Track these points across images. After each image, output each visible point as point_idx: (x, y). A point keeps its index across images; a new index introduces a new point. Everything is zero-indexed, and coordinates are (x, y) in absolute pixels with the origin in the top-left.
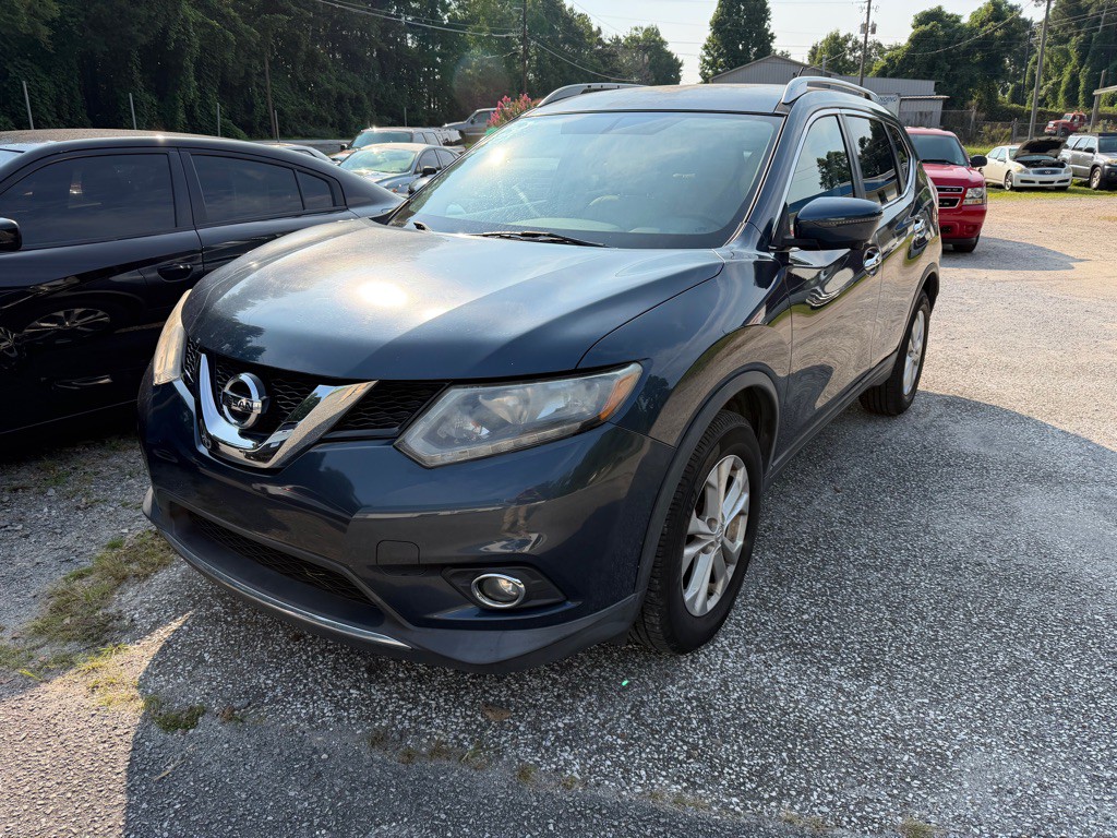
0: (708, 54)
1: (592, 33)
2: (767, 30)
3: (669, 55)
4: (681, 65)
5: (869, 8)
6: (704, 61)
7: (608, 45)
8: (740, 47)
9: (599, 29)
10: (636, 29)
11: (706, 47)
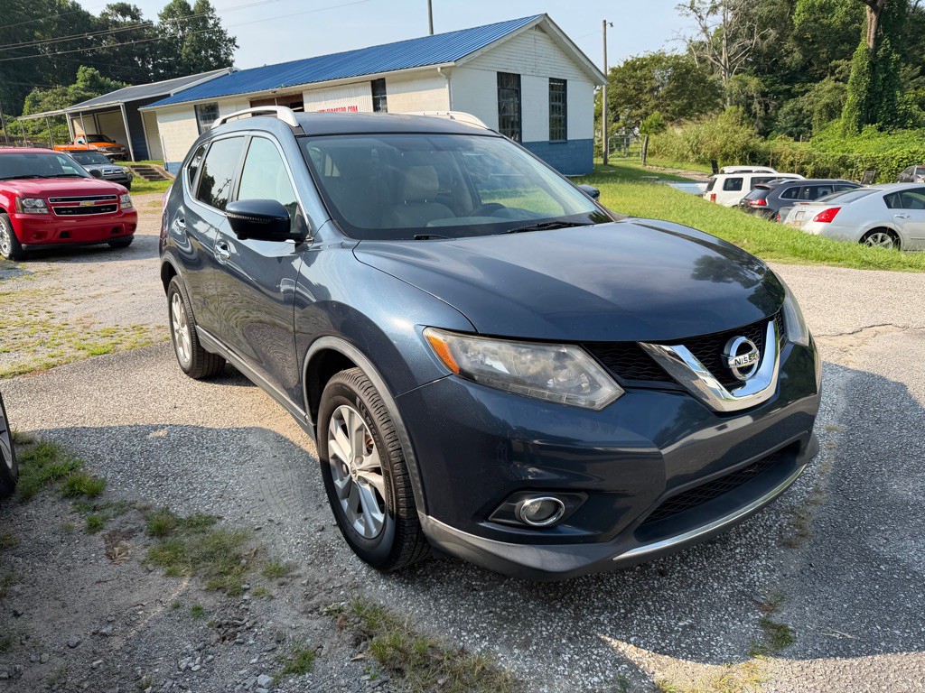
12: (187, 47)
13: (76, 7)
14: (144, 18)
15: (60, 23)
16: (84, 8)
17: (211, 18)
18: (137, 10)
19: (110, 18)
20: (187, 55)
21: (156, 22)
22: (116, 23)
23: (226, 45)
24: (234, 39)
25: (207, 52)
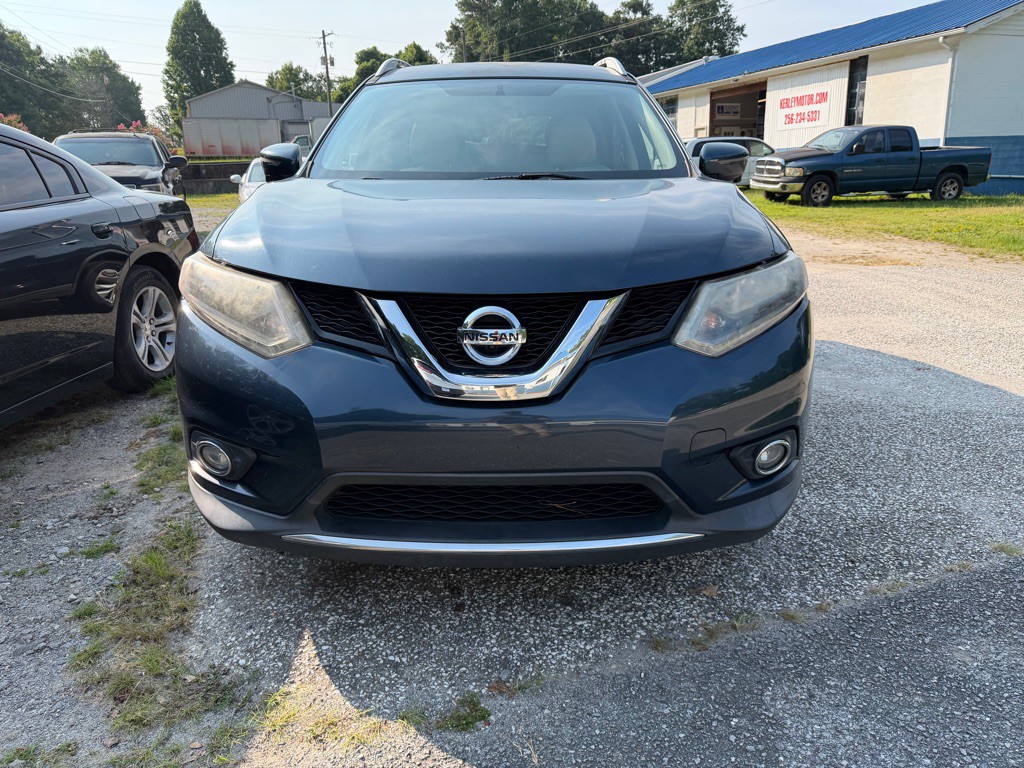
0: (170, 77)
1: (31, 53)
2: (226, 59)
3: (124, 79)
4: (139, 88)
5: (324, 43)
6: (168, 84)
7: (52, 65)
8: (202, 72)
9: (39, 47)
10: (81, 51)
11: (167, 72)
12: (691, 39)
13: (594, 6)
14: (654, 13)
15: (576, 25)
16: (600, 9)
17: (721, 6)
18: (649, 5)
19: (621, 16)
20: (690, 48)
21: (665, 15)
22: (626, 20)
23: (733, 34)
24: (743, 27)
25: (711, 44)
